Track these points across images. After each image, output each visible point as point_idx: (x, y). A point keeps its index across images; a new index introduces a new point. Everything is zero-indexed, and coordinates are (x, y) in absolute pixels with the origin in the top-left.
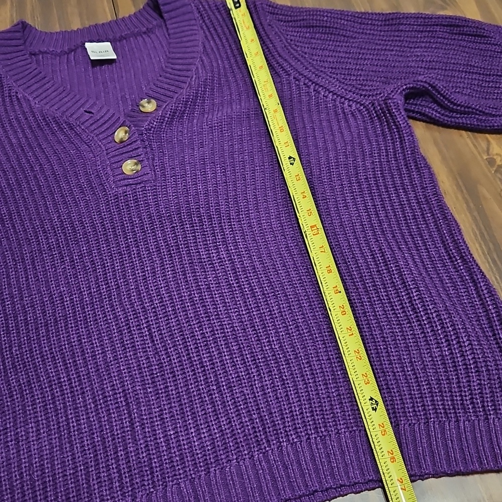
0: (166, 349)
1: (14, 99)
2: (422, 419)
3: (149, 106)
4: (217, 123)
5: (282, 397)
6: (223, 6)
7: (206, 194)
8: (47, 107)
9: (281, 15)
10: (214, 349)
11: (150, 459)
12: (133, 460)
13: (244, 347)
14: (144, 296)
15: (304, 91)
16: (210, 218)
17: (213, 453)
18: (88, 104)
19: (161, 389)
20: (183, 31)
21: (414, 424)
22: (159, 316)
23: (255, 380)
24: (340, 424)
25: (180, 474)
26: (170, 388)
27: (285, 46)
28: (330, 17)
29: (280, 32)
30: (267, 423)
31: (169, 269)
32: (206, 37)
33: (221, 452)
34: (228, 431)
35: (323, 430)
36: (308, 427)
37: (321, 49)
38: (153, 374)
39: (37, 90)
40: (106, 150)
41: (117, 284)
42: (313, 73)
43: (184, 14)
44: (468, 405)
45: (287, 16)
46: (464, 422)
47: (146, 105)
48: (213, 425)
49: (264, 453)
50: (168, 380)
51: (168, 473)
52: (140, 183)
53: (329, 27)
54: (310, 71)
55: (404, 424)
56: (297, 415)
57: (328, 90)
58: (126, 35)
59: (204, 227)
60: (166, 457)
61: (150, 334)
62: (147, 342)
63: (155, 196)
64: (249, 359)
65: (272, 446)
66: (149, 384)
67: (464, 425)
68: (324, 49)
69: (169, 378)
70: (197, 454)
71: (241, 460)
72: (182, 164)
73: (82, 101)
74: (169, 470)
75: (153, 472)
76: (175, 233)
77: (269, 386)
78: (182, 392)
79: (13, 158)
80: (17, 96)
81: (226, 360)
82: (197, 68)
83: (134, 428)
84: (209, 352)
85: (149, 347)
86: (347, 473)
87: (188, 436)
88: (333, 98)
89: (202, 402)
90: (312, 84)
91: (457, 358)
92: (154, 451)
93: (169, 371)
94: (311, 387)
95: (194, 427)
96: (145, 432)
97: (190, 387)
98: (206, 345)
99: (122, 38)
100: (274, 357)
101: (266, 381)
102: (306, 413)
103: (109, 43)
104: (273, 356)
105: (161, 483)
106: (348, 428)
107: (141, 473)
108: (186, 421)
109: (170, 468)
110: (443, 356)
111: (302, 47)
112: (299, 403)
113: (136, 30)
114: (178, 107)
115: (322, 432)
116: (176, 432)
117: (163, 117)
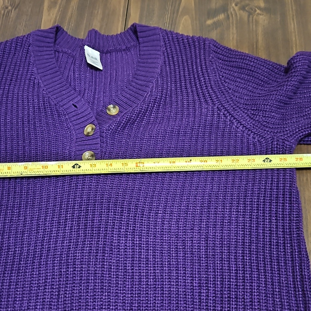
4: (156, 134)
9: (221, 54)
15: (222, 120)
20: (150, 54)
27: (217, 81)
28: (256, 63)
37: (242, 88)
42: (232, 107)
45: (225, 56)
53: (253, 71)
54: (230, 105)
57: (240, 122)
58: (110, 50)
68: (244, 88)
82: (153, 86)
88: (243, 130)
90: (229, 115)
103: (99, 53)
113: (119, 47)
114: (132, 116)
117: (120, 122)
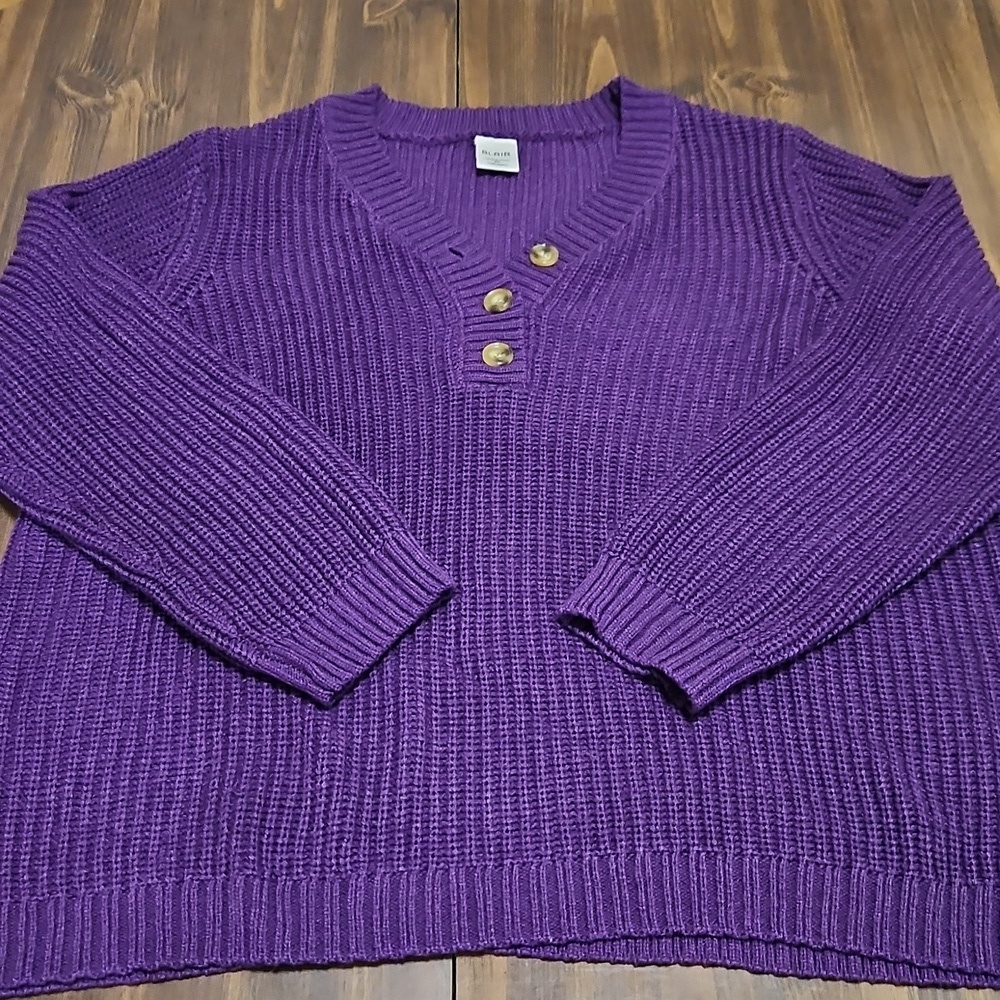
0: (476, 661)
1: (344, 206)
2: (892, 867)
3: (546, 257)
5: (652, 778)
6: (726, 124)
7: (603, 428)
8: (392, 228)
10: (553, 680)
11: (411, 821)
12: (382, 819)
13: (603, 688)
14: (464, 569)
16: (599, 470)
17: (513, 838)
18: (458, 239)
19: (453, 719)
21: (878, 873)
22: (479, 607)
23: (612, 743)
24: (747, 842)
25: (453, 856)
26: (468, 721)
29: (809, 189)
30: (619, 814)
31: (513, 536)
32: (678, 167)
33: (528, 839)
34: (546, 810)
35: (715, 843)
36: (691, 834)
38: (446, 691)
39: (383, 196)
40: (466, 318)
41: (429, 539)
43: (656, 120)
44: (970, 859)
46: (960, 886)
47: (542, 254)
48: (524, 795)
49: (602, 857)
50: (468, 708)
51: (434, 849)
52: (504, 384)
55: (861, 869)
56: (673, 811)
59: (587, 482)
60: (436, 824)
61: (457, 629)
62: (448, 641)
63: (522, 411)
64: (609, 709)
65: (619, 850)
66: (436, 705)
67: (959, 891)
69: (470, 705)
70: (488, 832)
71: (559, 858)
72: (579, 370)
73: (450, 232)
74: (436, 846)
75: (410, 843)
76: (537, 481)
77: (633, 757)
78: (486, 731)
79: (322, 298)
80: (349, 202)
81: (571, 702)
83: (397, 765)
84: (544, 683)
85: (449, 651)
86: (741, 919)
87: (479, 801)
89: (514, 755)
91: (966, 784)
92: (420, 811)
93: (471, 693)
94: (705, 773)
95: (492, 790)
96: (413, 777)
97: (501, 727)
98: (541, 671)
99: (538, 138)
100: (652, 715)
101: (630, 748)
102: (690, 811)
104: (651, 712)
105: (419, 862)
106: (760, 850)
107: (391, 842)
108: (482, 777)
109: (439, 842)
110: (941, 776)
111: (836, 224)
112: (681, 794)
115: (712, 846)
116: (461, 791)
